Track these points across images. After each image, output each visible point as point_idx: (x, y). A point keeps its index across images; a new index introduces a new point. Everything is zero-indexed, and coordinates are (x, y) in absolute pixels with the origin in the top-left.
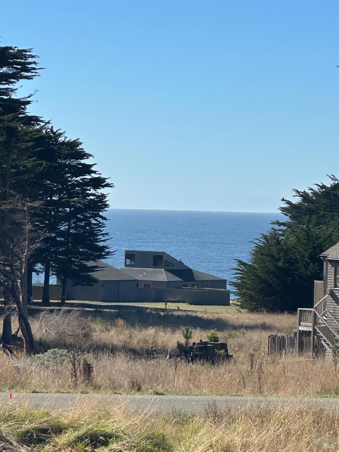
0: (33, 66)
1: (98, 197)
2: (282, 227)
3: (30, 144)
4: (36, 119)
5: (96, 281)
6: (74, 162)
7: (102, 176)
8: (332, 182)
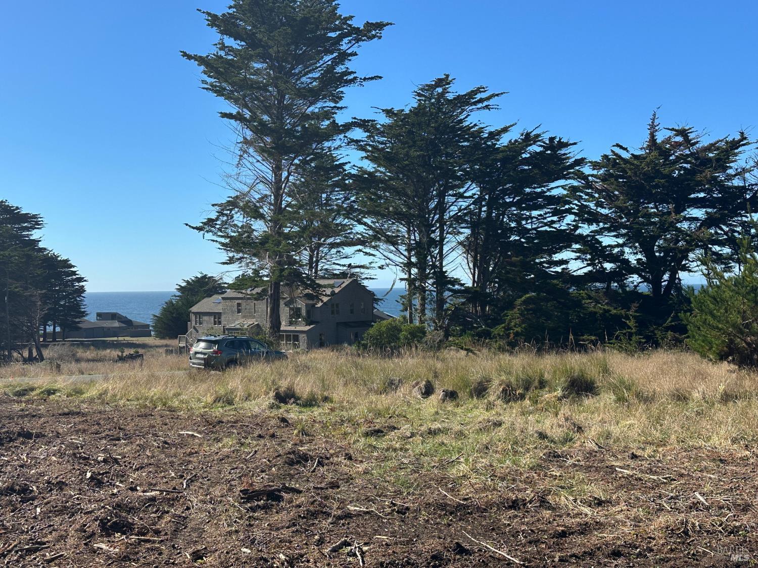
0: (41, 222)
1: (80, 287)
2: (177, 298)
3: (40, 262)
4: (45, 249)
5: (81, 328)
6: (67, 270)
7: (82, 276)
8: (201, 275)
